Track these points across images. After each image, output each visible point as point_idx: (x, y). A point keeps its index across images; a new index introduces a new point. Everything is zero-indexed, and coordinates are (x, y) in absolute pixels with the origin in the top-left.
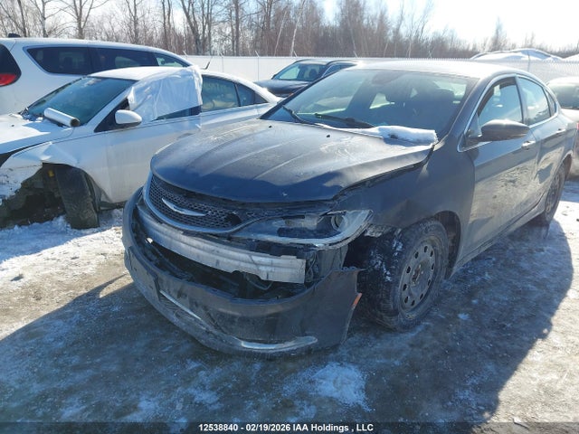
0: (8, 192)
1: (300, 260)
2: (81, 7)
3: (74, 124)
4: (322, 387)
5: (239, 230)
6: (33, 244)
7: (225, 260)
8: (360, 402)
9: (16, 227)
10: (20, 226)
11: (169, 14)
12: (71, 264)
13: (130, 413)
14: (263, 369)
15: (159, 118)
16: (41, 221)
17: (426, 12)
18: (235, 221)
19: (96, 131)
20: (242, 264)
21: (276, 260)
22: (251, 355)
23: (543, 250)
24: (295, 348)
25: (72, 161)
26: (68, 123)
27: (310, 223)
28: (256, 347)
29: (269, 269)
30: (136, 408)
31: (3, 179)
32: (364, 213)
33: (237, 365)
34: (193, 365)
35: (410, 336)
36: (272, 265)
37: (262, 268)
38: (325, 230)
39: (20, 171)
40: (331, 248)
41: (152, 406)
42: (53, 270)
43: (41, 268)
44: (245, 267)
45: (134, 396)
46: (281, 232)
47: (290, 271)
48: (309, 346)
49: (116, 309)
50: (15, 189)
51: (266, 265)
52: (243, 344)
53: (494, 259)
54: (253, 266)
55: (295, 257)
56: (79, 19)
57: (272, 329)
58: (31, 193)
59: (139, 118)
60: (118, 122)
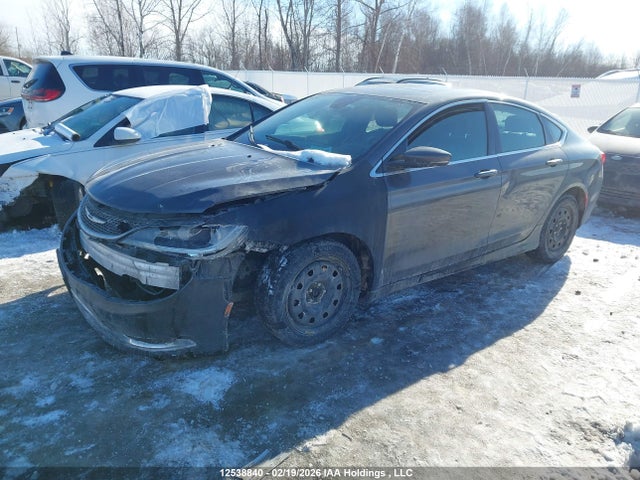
0: (8, 199)
1: (174, 268)
2: (180, 20)
3: (75, 138)
4: (187, 385)
5: (124, 237)
6: (22, 247)
7: (117, 264)
8: (214, 402)
9: (15, 232)
10: (18, 230)
11: (266, 28)
12: (43, 266)
13: (10, 386)
14: (148, 366)
15: (161, 136)
16: (40, 227)
17: (558, 24)
18: (123, 228)
19: (95, 146)
20: (128, 269)
21: (154, 267)
22: (137, 352)
23: (523, 288)
24: (175, 349)
25: (68, 173)
26: (70, 137)
27: (184, 234)
28: (141, 345)
29: (148, 274)
30: (17, 383)
31: (5, 187)
32: (239, 229)
33: (127, 361)
34: (87, 356)
35: (306, 351)
36: (149, 271)
37: (142, 273)
38: (202, 241)
39: (19, 181)
40: (205, 258)
41: (32, 383)
42: (25, 270)
43: (17, 267)
44: (131, 272)
45: (22, 374)
46: (158, 241)
47: (165, 277)
48: (189, 349)
49: (55, 306)
50: (14, 196)
51: (145, 271)
52: (131, 341)
53: (461, 292)
54: (136, 271)
55: (167, 264)
56: (177, 32)
57: (144, 328)
58: (36, 202)
59: (138, 135)
60: (116, 138)
